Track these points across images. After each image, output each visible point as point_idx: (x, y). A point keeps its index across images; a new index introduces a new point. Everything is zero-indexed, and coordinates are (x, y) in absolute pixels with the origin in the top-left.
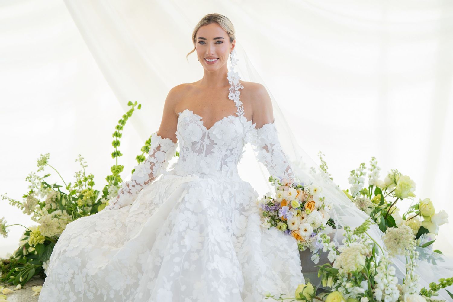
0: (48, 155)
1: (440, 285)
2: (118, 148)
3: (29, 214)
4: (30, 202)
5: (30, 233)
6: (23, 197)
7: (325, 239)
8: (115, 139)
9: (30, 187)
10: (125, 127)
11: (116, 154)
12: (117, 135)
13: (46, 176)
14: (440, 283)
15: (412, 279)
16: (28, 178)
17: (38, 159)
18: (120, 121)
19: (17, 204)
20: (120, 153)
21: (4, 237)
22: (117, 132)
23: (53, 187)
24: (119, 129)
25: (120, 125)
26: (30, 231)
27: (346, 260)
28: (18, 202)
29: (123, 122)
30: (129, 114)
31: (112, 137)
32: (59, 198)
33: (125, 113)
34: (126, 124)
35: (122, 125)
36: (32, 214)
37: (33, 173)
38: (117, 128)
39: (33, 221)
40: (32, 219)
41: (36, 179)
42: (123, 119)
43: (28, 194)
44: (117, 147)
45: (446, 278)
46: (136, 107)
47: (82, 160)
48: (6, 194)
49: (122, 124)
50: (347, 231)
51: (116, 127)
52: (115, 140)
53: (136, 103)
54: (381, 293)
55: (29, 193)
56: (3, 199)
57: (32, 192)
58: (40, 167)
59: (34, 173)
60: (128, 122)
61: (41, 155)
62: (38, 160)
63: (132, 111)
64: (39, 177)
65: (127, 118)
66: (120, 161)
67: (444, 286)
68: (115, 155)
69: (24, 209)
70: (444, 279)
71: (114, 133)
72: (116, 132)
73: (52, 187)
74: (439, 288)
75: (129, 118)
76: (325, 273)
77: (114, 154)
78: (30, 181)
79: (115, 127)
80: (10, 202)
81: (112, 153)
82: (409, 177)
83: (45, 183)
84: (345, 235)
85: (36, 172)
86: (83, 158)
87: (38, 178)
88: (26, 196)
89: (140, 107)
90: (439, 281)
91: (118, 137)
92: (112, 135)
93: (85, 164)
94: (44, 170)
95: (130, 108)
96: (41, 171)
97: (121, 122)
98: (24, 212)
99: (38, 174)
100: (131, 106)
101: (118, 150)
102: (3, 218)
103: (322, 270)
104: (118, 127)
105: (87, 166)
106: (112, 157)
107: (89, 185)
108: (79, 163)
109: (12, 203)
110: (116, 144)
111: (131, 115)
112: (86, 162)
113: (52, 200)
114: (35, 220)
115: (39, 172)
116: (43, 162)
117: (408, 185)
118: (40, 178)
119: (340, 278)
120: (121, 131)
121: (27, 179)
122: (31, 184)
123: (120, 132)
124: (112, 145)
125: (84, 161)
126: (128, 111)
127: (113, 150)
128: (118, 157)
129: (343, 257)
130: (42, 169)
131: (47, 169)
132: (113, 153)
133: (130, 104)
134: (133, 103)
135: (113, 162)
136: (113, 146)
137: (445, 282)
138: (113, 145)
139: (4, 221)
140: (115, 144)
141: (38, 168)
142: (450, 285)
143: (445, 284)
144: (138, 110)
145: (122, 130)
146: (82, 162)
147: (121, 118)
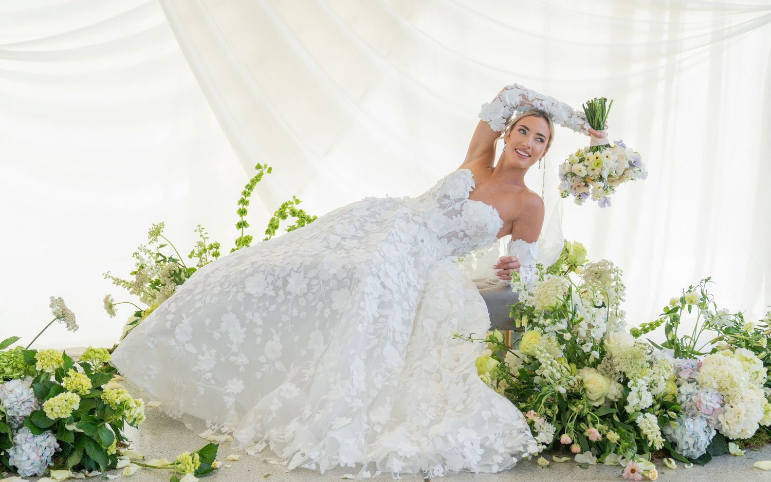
0: (162, 224)
1: (642, 330)
2: (245, 218)
3: (139, 294)
4: (141, 278)
5: (142, 313)
6: (131, 274)
7: (515, 277)
8: (241, 206)
9: (138, 264)
10: (252, 193)
11: (241, 225)
12: (243, 202)
13: (162, 246)
14: (641, 328)
15: (616, 315)
16: (136, 253)
17: (150, 229)
18: (247, 186)
19: (122, 283)
20: (247, 223)
21: (111, 317)
22: (244, 198)
23: (169, 261)
25: (247, 190)
26: (142, 311)
27: (546, 293)
28: (124, 281)
29: (250, 187)
30: (257, 179)
31: (238, 205)
32: (178, 271)
33: (253, 177)
34: (254, 190)
35: (249, 191)
36: (142, 294)
37: (143, 246)
38: (243, 194)
39: (142, 303)
40: (142, 301)
41: (147, 254)
42: (250, 184)
43: (138, 270)
44: (243, 216)
45: (648, 322)
46: (265, 171)
47: (202, 231)
48: (109, 272)
49: (249, 189)
50: (539, 269)
52: (241, 208)
53: (266, 166)
54: (586, 327)
55: (138, 268)
56: (105, 278)
57: (142, 267)
58: (153, 237)
59: (145, 246)
60: (255, 187)
61: (153, 224)
62: (149, 231)
63: (261, 174)
64: (151, 250)
65: (256, 183)
66: (247, 232)
67: (646, 331)
69: (131, 289)
70: (647, 324)
71: (239, 200)
72: (242, 198)
73: (167, 260)
74: (641, 334)
76: (518, 312)
78: (138, 258)
79: (241, 193)
80: (114, 281)
81: (237, 224)
82: (582, 244)
83: (161, 255)
84: (537, 274)
85: (147, 245)
86: (204, 229)
87: (149, 252)
88: (135, 273)
89: (270, 170)
90: (640, 326)
91: (245, 204)
92: (237, 202)
93: (206, 236)
94: (157, 241)
95: (258, 171)
96: (154, 242)
98: (132, 293)
99: (149, 247)
100: (260, 170)
101: (244, 220)
102: (110, 295)
103: (514, 309)
104: (245, 193)
105: (207, 238)
106: (237, 228)
107: (213, 255)
108: (198, 233)
109: (116, 282)
110: (243, 212)
111: (260, 179)
112: (207, 233)
113: (170, 273)
114: (145, 302)
115: (151, 243)
116: (156, 232)
117: (583, 250)
118: (151, 252)
119: (536, 315)
121: (135, 255)
122: (138, 261)
123: (247, 198)
124: (237, 213)
125: (204, 231)
126: (256, 175)
127: (239, 219)
128: (244, 228)
129: (542, 291)
130: (156, 240)
131: (161, 240)
132: (238, 223)
133: (258, 167)
134: (262, 165)
135: (238, 233)
136: (239, 215)
137: (647, 326)
139: (110, 298)
140: (242, 212)
141: (151, 239)
142: (653, 329)
143: (648, 328)
144: (268, 174)
145: (250, 196)
146: (203, 233)
147: (248, 182)
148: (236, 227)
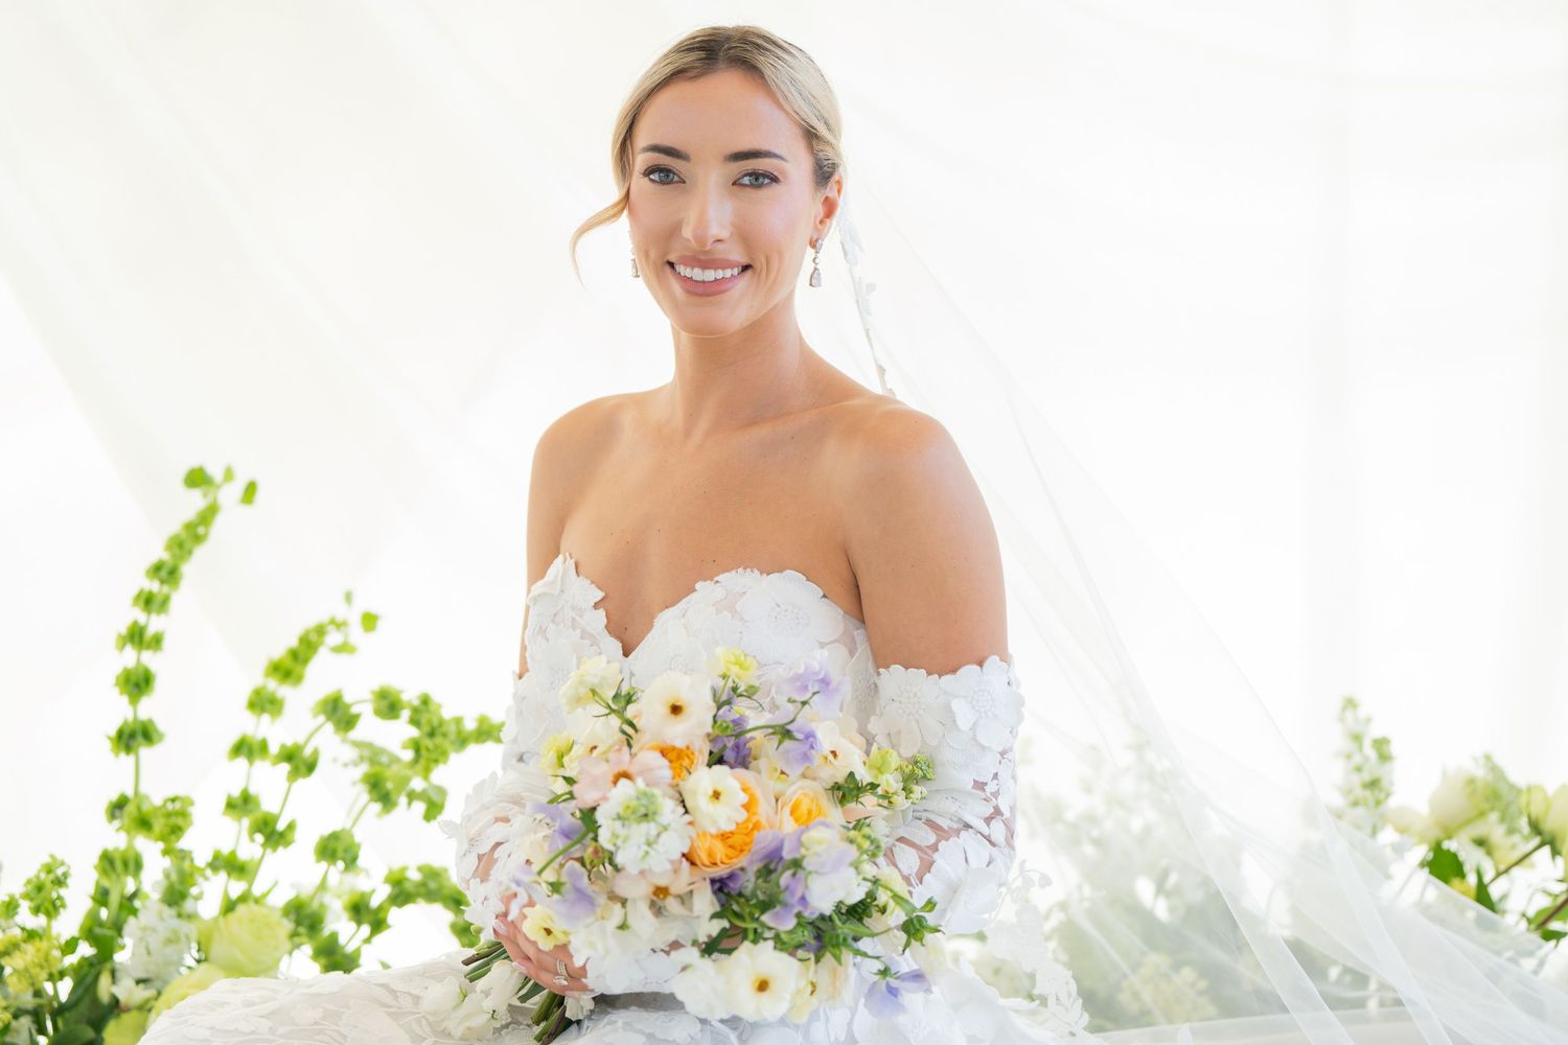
8: (129, 657)
10: (180, 598)
11: (132, 737)
12: (136, 636)
18: (156, 569)
20: (156, 731)
22: (143, 621)
24: (155, 605)
25: (154, 586)
29: (166, 573)
30: (197, 529)
31: (116, 652)
33: (176, 527)
34: (185, 585)
35: (166, 589)
38: (142, 602)
42: (167, 557)
44: (143, 703)
46: (229, 498)
49: (162, 582)
51: (138, 597)
52: (132, 667)
53: (231, 473)
63: (208, 515)
65: (190, 552)
68: (134, 744)
71: (124, 631)
72: (135, 623)
75: (200, 553)
77: (125, 736)
79: (130, 601)
81: (113, 733)
89: (249, 492)
91: (145, 649)
92: (111, 640)
95: (200, 499)
97: (164, 573)
101: (143, 716)
104: (148, 601)
106: (116, 749)
110: (138, 684)
111: (205, 535)
120: (163, 616)
123: (155, 624)
124: (116, 691)
126: (188, 515)
127: (119, 711)
128: (145, 751)
132: (120, 734)
133: (198, 480)
134: (217, 473)
135: (117, 774)
136: (122, 698)
138: (121, 694)
140: (137, 686)
144: (246, 510)
145: (166, 613)
147: (159, 553)
148: (108, 745)
